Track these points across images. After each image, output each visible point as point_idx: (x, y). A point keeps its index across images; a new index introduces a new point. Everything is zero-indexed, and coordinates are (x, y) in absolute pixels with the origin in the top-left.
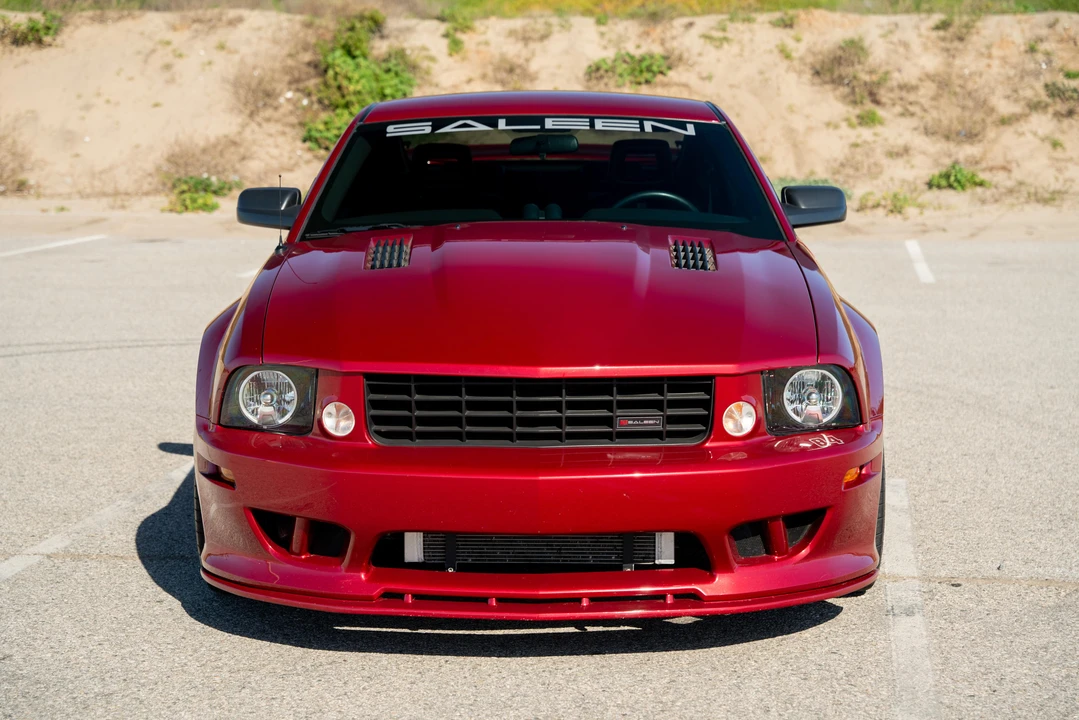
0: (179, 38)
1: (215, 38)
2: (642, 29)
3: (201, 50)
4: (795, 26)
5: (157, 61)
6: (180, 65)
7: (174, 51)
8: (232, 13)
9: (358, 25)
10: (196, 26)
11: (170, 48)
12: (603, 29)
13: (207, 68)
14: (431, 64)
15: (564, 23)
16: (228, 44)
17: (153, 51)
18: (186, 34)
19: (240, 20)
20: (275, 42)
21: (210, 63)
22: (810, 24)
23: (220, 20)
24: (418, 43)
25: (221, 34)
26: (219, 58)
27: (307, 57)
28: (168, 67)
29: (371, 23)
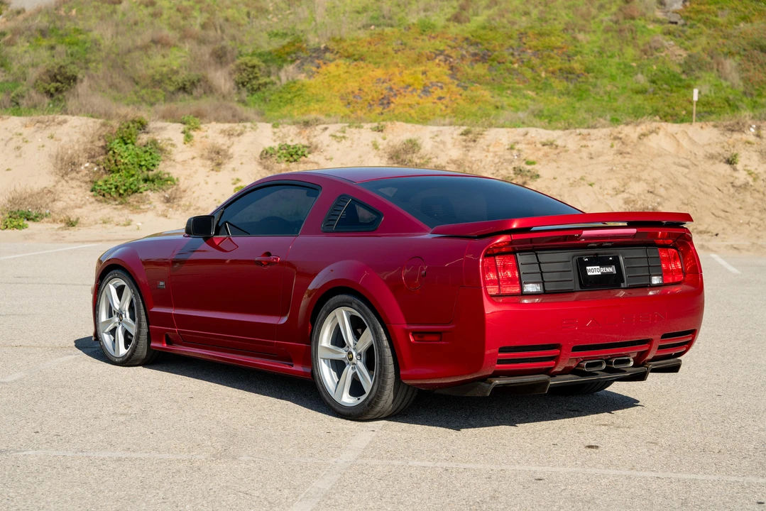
0: (26, 132)
1: (48, 132)
2: (298, 131)
3: (40, 138)
4: (384, 131)
5: (13, 144)
6: (25, 147)
7: (23, 139)
8: (61, 118)
9: (131, 125)
10: (38, 125)
11: (21, 137)
12: (276, 130)
13: (42, 149)
14: (173, 149)
15: (253, 127)
16: (55, 136)
17: (11, 139)
18: (33, 129)
19: (65, 121)
20: (84, 134)
21: (43, 146)
22: (393, 130)
23: (54, 121)
24: (167, 137)
25: (53, 130)
26: (49, 143)
27: (102, 143)
28: (18, 148)
29: (139, 124)
